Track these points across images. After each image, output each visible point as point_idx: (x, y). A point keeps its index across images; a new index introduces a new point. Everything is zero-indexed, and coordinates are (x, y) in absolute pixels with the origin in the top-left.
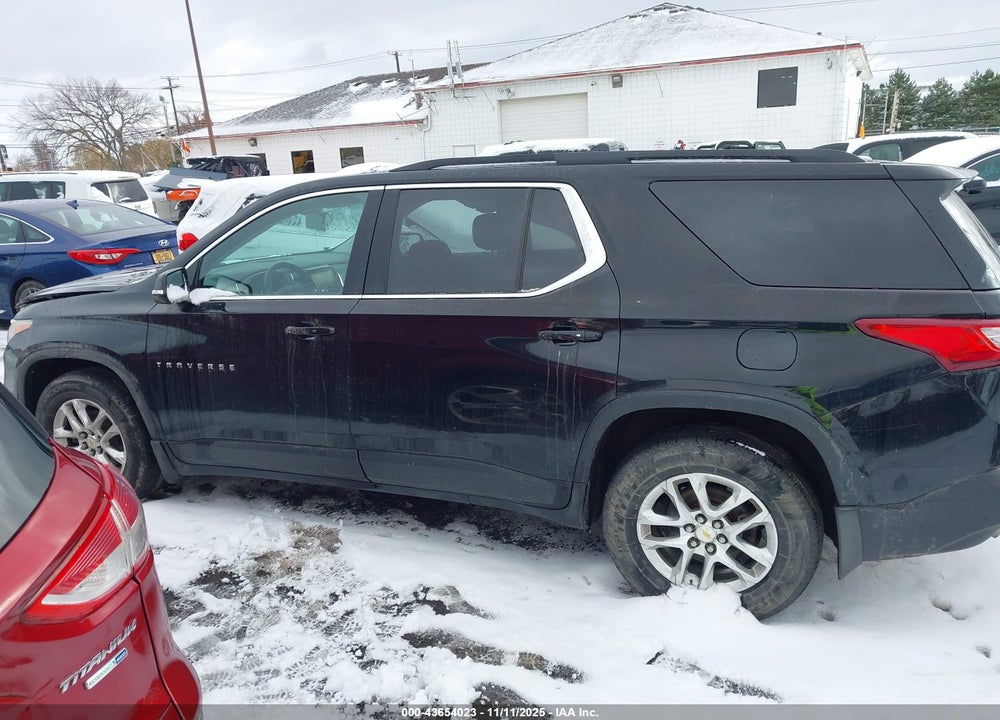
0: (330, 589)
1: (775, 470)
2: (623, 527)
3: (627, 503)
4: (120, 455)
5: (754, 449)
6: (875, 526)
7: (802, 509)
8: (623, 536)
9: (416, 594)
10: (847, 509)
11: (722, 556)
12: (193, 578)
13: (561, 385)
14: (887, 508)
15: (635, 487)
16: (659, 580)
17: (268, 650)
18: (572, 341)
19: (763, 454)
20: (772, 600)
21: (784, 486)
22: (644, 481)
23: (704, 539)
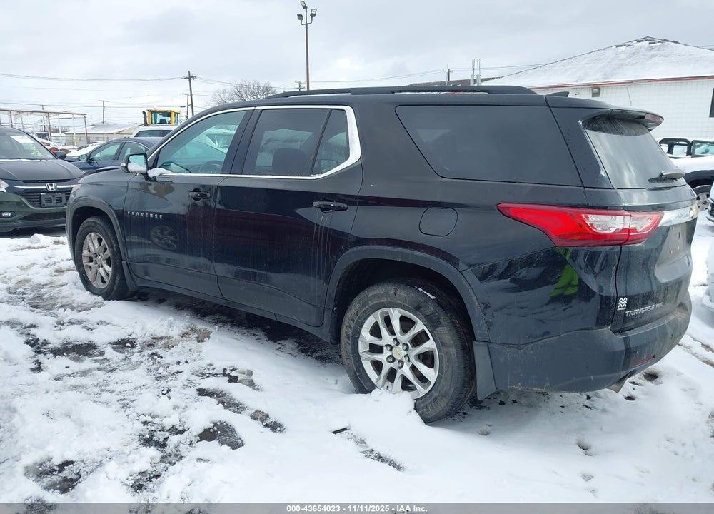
0: (178, 359)
1: (439, 310)
2: (350, 342)
3: (353, 325)
4: (109, 269)
5: (428, 294)
6: (502, 360)
7: (453, 340)
8: (349, 348)
9: (225, 370)
10: (481, 343)
11: (406, 371)
12: (112, 341)
13: (320, 239)
14: (509, 347)
15: (357, 314)
16: (368, 383)
17: (117, 381)
18: (329, 209)
19: (433, 297)
20: (432, 408)
21: (442, 322)
22: (363, 310)
23: (398, 358)
